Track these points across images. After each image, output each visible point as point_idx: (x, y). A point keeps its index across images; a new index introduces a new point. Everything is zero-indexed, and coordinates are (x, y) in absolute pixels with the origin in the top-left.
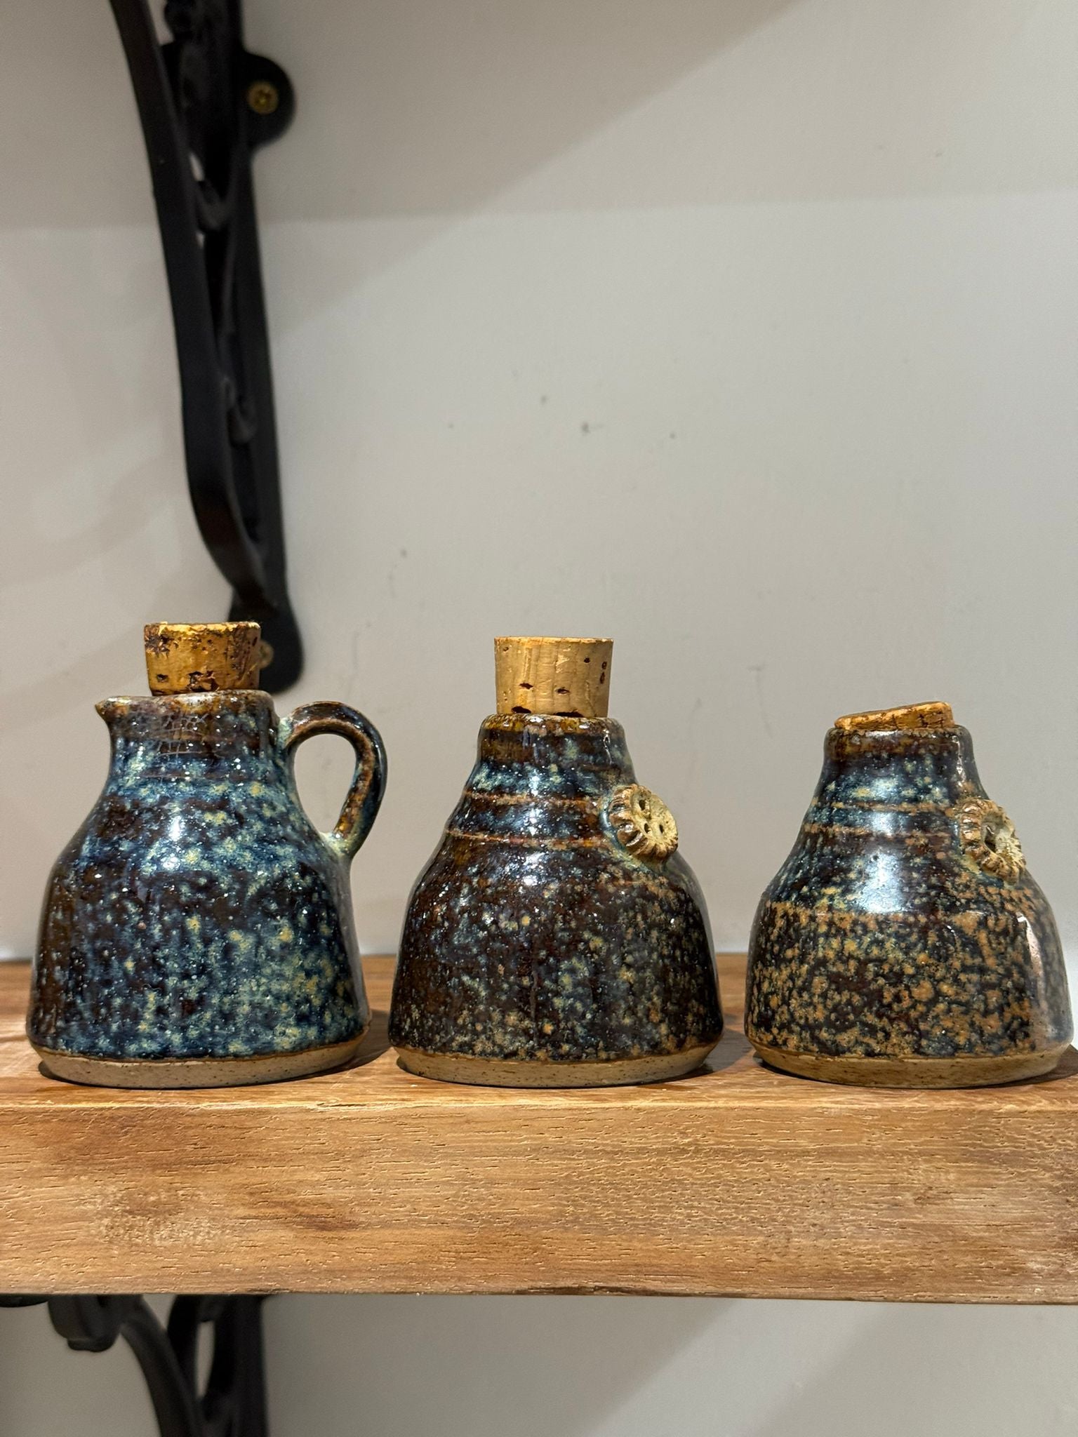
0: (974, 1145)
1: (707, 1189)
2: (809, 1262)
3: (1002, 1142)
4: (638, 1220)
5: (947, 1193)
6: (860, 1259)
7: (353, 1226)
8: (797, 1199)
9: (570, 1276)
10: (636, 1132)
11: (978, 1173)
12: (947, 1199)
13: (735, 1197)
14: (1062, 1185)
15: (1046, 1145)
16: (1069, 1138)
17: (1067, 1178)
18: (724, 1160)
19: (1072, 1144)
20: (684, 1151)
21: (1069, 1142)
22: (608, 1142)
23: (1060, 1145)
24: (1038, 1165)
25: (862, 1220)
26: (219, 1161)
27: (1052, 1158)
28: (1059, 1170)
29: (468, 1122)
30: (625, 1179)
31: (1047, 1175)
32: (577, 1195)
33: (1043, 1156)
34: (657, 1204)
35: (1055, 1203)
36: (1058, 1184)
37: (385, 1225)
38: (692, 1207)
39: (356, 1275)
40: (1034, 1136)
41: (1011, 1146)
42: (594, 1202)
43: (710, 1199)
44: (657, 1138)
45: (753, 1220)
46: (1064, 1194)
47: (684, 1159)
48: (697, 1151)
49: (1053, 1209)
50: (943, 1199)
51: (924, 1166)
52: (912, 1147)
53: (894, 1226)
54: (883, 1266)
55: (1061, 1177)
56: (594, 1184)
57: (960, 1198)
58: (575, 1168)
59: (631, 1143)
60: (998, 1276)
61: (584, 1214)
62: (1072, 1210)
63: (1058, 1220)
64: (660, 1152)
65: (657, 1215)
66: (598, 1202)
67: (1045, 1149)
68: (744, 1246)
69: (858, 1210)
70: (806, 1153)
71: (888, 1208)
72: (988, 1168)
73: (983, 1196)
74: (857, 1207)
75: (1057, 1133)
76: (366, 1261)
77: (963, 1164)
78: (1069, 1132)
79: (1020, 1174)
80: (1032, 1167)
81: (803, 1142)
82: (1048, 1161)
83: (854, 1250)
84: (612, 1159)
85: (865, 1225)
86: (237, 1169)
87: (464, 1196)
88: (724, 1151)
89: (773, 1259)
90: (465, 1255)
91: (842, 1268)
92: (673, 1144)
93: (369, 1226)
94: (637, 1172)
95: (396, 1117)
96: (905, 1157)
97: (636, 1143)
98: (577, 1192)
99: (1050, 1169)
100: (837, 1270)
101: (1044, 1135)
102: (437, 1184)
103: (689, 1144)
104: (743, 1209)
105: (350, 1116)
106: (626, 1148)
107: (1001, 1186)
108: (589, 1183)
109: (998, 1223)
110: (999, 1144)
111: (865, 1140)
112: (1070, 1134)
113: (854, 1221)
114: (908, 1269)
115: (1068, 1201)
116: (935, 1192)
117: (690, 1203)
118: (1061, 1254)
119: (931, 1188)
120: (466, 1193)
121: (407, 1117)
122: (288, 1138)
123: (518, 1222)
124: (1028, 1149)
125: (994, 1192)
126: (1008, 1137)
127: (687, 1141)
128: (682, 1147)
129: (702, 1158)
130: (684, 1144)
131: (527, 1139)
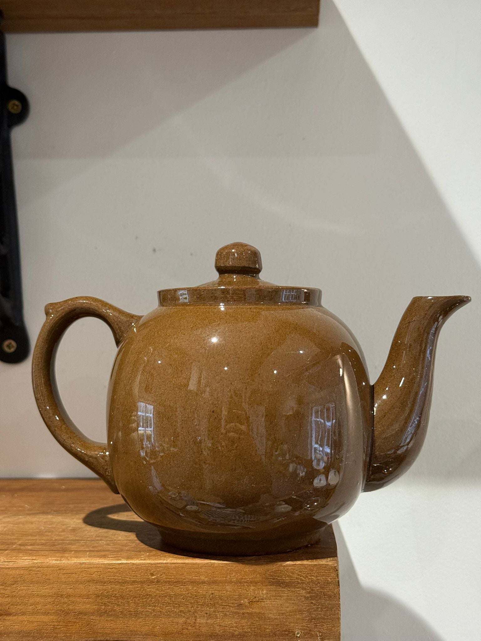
0: (274, 579)
1: (162, 598)
2: (204, 630)
3: (285, 577)
4: (132, 612)
5: (262, 599)
6: (226, 628)
7: (9, 614)
8: (199, 602)
9: (103, 636)
11: (275, 591)
12: (262, 602)
13: (173, 602)
14: (310, 596)
15: (303, 579)
16: (313, 576)
17: (312, 593)
18: (169, 585)
19: (314, 578)
20: (152, 582)
21: (312, 577)
22: (120, 578)
23: (310, 579)
24: (300, 587)
25: (226, 611)
27: (306, 584)
28: (309, 589)
29: (60, 569)
30: (126, 594)
31: (304, 592)
32: (106, 601)
33: (303, 583)
34: (140, 605)
35: (307, 604)
36: (308, 595)
37: (24, 614)
38: (155, 606)
39: (10, 635)
40: (299, 575)
41: (289, 579)
42: (113, 604)
43: (163, 602)
44: (141, 576)
45: (181, 611)
46: (310, 600)
47: (153, 585)
48: (158, 582)
49: (306, 606)
50: (261, 602)
51: (252, 588)
52: (248, 579)
53: (240, 614)
54: (235, 631)
55: (309, 593)
56: (114, 596)
57: (268, 602)
58: (106, 589)
60: (282, 635)
61: (109, 609)
62: (314, 607)
63: (308, 611)
64: (142, 582)
65: (140, 609)
66: (115, 604)
67: (303, 580)
68: (177, 623)
69: (225, 607)
70: (203, 582)
71: (238, 606)
72: (279, 589)
73: (277, 601)
74: (224, 606)
75: (308, 574)
76: (15, 629)
77: (269, 587)
78: (313, 573)
79: (293, 591)
80: (297, 588)
81: (203, 578)
82: (304, 586)
83: (223, 624)
84: (121, 585)
85: (228, 614)
87: (57, 601)
88: (169, 582)
89: (189, 628)
90: (58, 627)
91: (218, 632)
92: (148, 579)
93: (16, 614)
94: (132, 591)
95: (29, 567)
96: (245, 584)
97: (132, 578)
98: (106, 600)
99: (305, 589)
100: (216, 633)
101: (303, 574)
102: (45, 596)
103: (155, 579)
104: (177, 607)
105: (9, 567)
106: (127, 581)
107: (284, 596)
108: (111, 596)
109: (283, 612)
110: (284, 578)
111: (229, 577)
112: (313, 574)
113: (223, 611)
114: (245, 632)
115: (312, 603)
116: (257, 599)
117: (154, 604)
118: (309, 625)
119: (255, 597)
120: (58, 600)
121: (33, 567)
123: (80, 613)
124: (297, 580)
125: (282, 599)
126: (288, 575)
127: (153, 577)
128: (151, 580)
129: (160, 585)
130: (152, 579)
131: (85, 577)
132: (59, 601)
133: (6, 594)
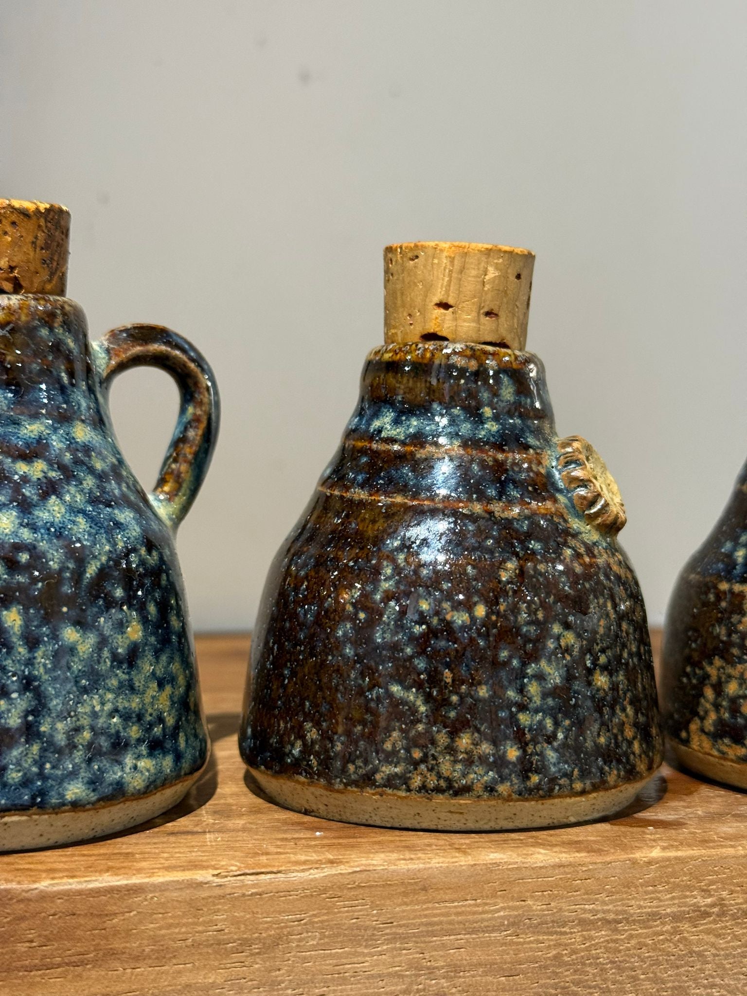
1: (732, 961)
10: (646, 893)
20: (707, 914)
22: (610, 907)
26: (67, 964)
29: (425, 889)
30: (630, 955)
32: (567, 979)
34: (669, 985)
42: (590, 988)
43: (735, 974)
44: (673, 898)
47: (706, 924)
48: (722, 914)
56: (590, 965)
58: (566, 945)
59: (640, 907)
64: (677, 918)
66: (595, 987)
84: (614, 930)
86: (94, 974)
92: (692, 905)
94: (646, 945)
95: (325, 888)
97: (645, 907)
98: (568, 976)
102: (381, 977)
103: (713, 905)
105: (260, 890)
106: (632, 915)
108: (583, 963)
117: (710, 980)
120: (420, 987)
121: (341, 887)
122: (170, 926)
127: (709, 900)
128: (703, 909)
129: (727, 921)
130: (706, 905)
131: (503, 908)
132: (424, 990)
133: (251, 980)
